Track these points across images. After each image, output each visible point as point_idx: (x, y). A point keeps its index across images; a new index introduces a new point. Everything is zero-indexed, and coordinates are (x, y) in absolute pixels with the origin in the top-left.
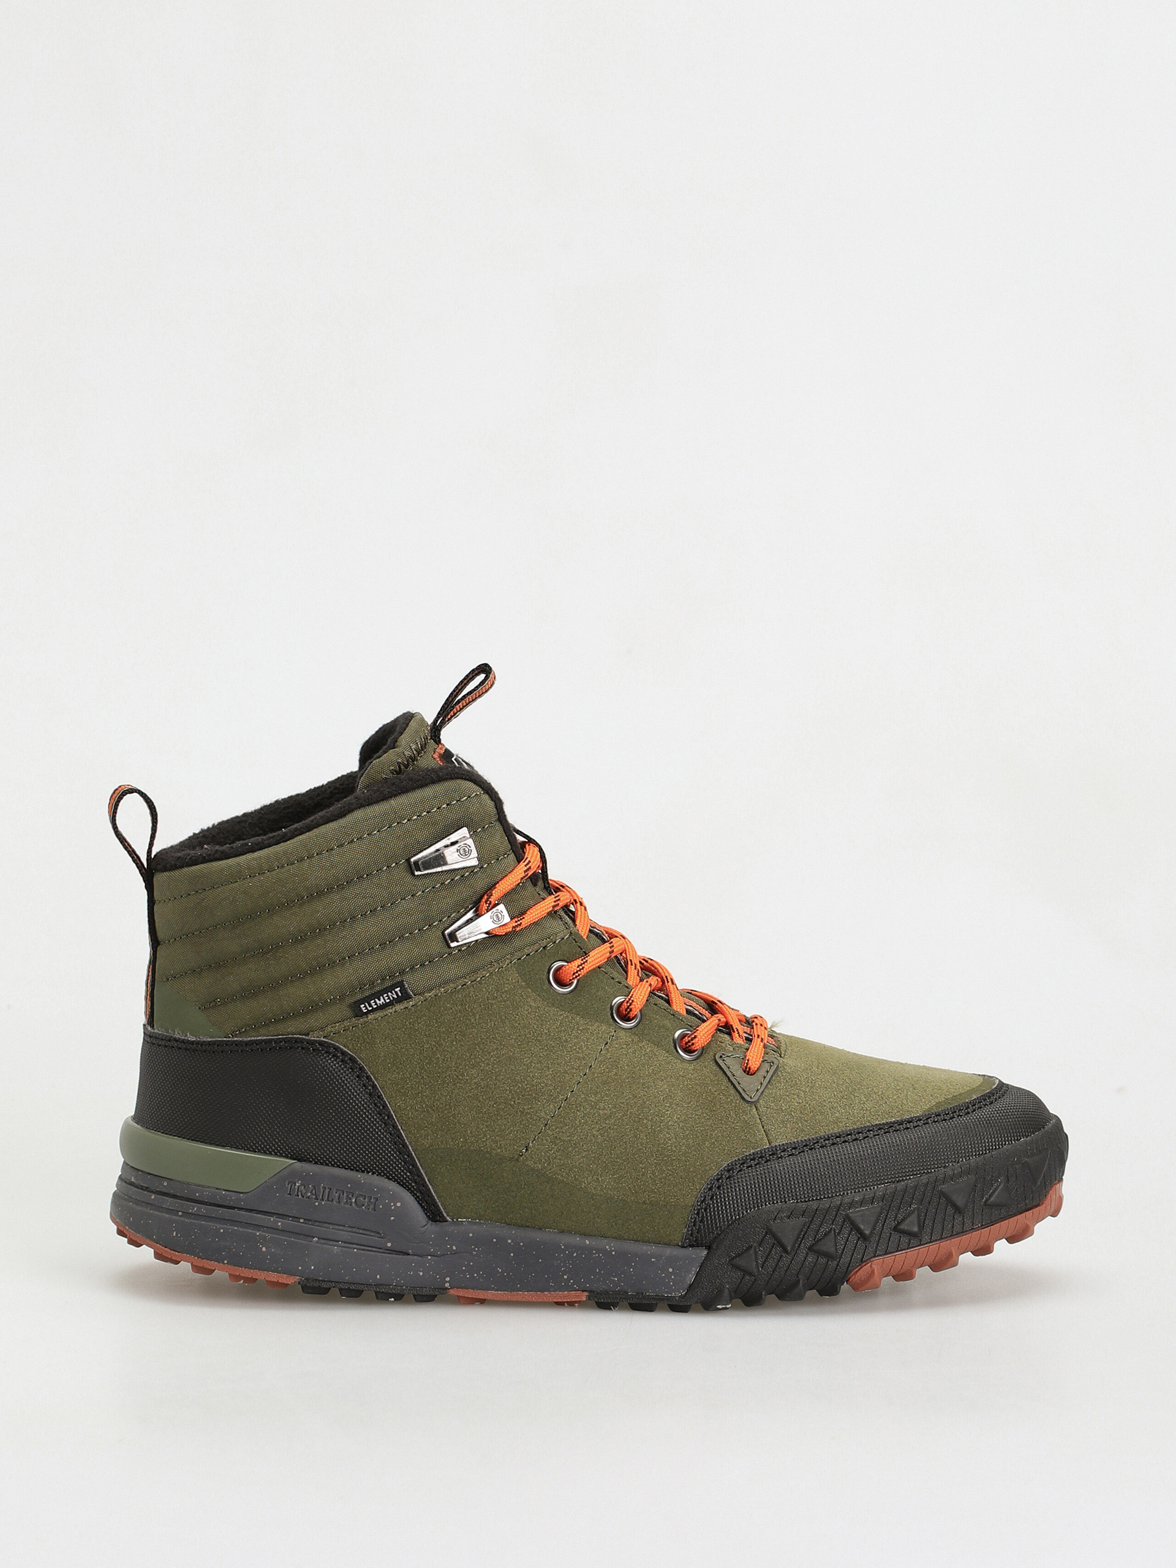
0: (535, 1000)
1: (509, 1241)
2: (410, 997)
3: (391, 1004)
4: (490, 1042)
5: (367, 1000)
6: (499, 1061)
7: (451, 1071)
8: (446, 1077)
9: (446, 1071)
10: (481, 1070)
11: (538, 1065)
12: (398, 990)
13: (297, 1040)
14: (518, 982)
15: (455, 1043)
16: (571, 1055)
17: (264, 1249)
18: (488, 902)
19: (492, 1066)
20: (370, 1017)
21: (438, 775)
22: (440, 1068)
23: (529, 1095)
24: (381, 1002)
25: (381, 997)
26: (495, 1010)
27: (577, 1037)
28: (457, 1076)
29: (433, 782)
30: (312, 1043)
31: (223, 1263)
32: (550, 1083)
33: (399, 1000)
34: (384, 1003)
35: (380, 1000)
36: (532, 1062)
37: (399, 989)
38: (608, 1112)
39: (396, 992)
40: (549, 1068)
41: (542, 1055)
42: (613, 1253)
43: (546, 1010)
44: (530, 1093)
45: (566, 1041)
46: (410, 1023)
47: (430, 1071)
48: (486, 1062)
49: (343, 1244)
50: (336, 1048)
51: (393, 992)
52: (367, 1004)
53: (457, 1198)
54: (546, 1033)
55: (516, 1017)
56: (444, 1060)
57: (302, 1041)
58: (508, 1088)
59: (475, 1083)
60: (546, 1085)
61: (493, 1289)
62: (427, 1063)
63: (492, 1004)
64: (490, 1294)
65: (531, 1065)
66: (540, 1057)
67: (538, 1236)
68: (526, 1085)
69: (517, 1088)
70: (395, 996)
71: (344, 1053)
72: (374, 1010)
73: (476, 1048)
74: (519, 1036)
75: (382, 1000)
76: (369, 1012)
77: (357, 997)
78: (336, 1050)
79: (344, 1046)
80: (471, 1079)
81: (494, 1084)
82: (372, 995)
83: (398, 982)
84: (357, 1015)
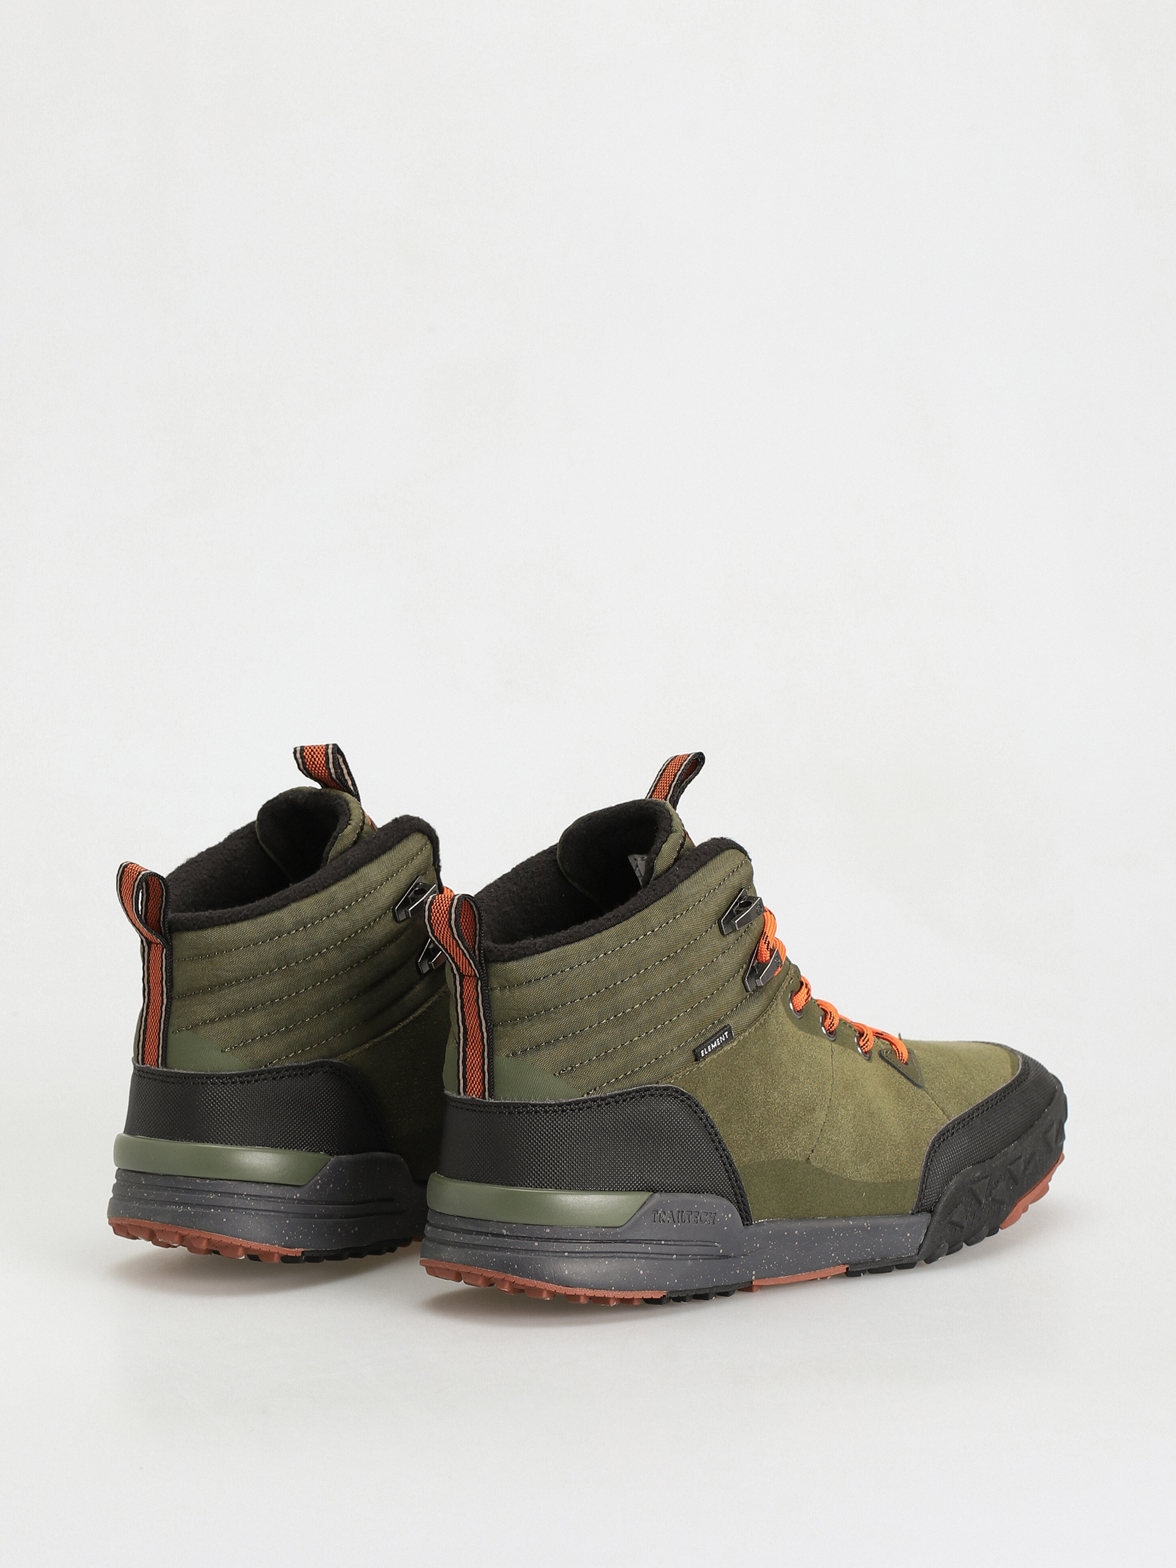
1: (796, 1232)
2: (734, 1037)
3: (721, 1046)
4: (781, 1067)
5: (704, 1045)
6: (788, 1081)
7: (761, 1096)
8: (758, 1102)
9: (758, 1097)
10: (779, 1092)
12: (726, 1033)
13: (648, 1089)
15: (762, 1072)
16: (822, 1069)
17: (641, 1272)
19: (785, 1087)
20: (708, 1059)
22: (753, 1095)
25: (715, 1042)
26: (778, 1039)
27: (819, 1053)
28: (766, 1100)
31: (611, 1290)
32: (818, 1094)
33: (727, 1042)
34: (717, 1046)
35: (713, 1045)
37: (727, 1032)
39: (725, 1036)
41: (808, 1072)
42: (869, 1228)
43: (799, 1034)
44: (809, 1105)
46: (731, 1060)
48: (781, 1084)
49: (693, 1257)
51: (723, 1036)
52: (705, 1050)
53: (763, 1203)
55: (788, 1043)
56: (756, 1087)
58: (796, 1103)
59: (777, 1103)
61: (782, 1275)
62: (745, 1092)
64: (782, 1279)
65: (805, 1082)
67: (816, 1225)
68: (806, 1099)
69: (802, 1102)
70: (724, 1039)
71: (682, 1093)
73: (774, 1074)
76: (706, 1055)
77: (693, 1045)
78: (677, 1092)
79: (683, 1088)
80: (775, 1100)
81: (789, 1102)
82: (708, 1040)
83: (725, 1027)
84: (696, 1060)
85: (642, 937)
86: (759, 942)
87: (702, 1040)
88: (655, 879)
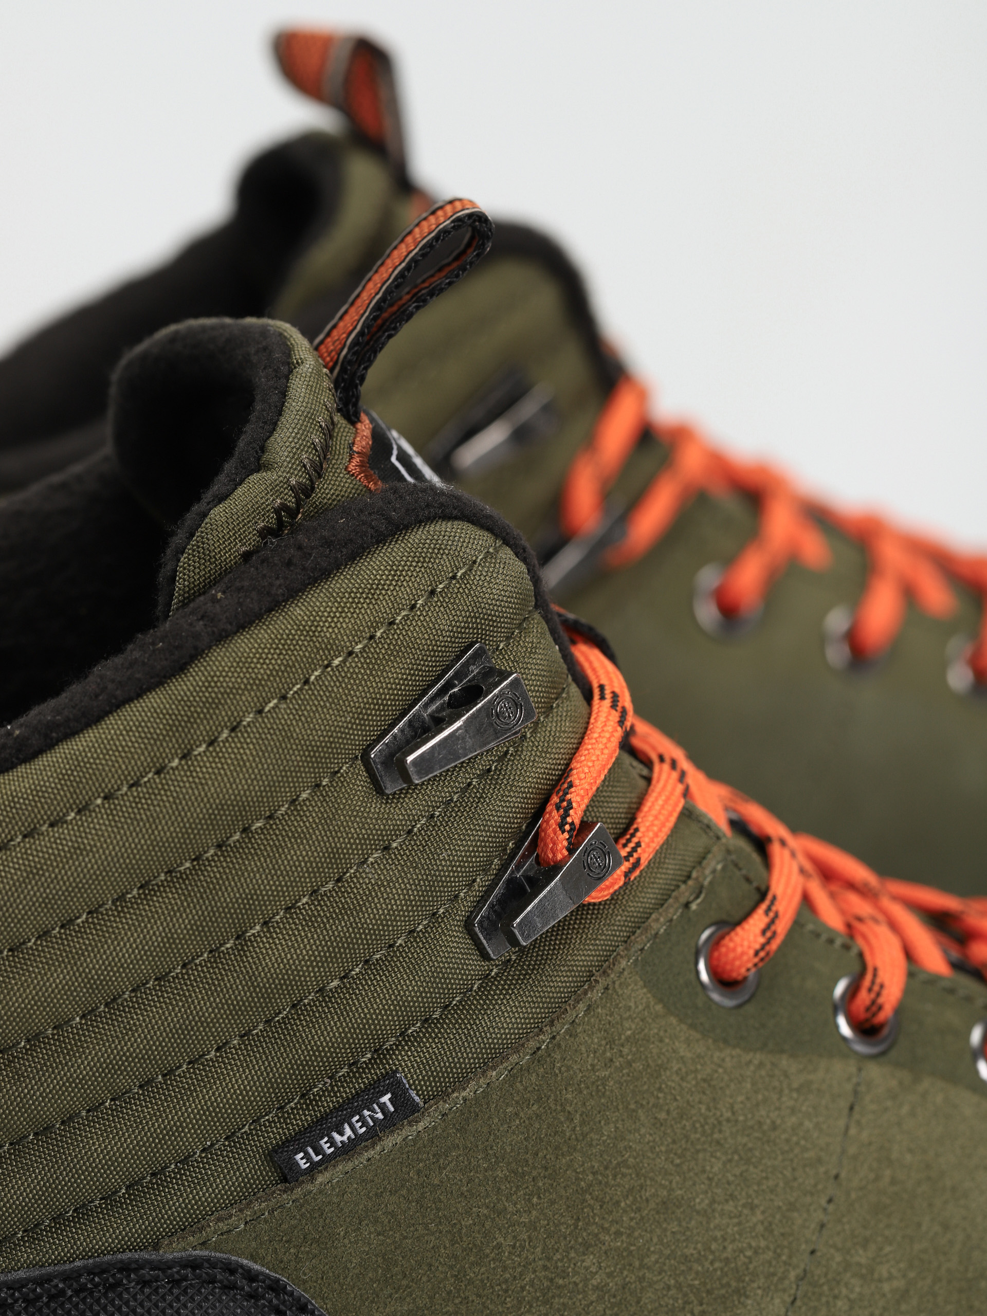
0: (688, 1042)
2: (415, 1108)
3: (373, 1134)
4: (615, 1177)
5: (307, 1138)
6: (642, 1218)
7: (535, 1271)
8: (523, 1288)
9: (521, 1274)
10: (606, 1253)
11: (730, 1207)
12: (386, 1099)
13: (126, 1268)
14: (648, 1007)
15: (535, 1200)
16: (792, 1160)
18: (567, 827)
19: (629, 1236)
20: (320, 1179)
21: (389, 520)
22: (505, 1268)
23: (723, 1286)
24: (345, 1138)
25: (346, 1126)
26: (612, 1091)
27: (793, 1111)
28: (551, 1280)
29: (381, 539)
30: (163, 1267)
32: (763, 1243)
33: (390, 1123)
34: (353, 1137)
35: (341, 1134)
36: (713, 1201)
37: (389, 1096)
38: (900, 1284)
39: (383, 1107)
40: (753, 1208)
41: (731, 1178)
43: (715, 1059)
44: (724, 1281)
45: (774, 1127)
46: (419, 1172)
47: (482, 1281)
48: (613, 1229)
50: (231, 1268)
51: (375, 1106)
52: (310, 1150)
54: (728, 1120)
55: (658, 1098)
56: (514, 1247)
57: (139, 1265)
58: (672, 1282)
59: (596, 1288)
60: (756, 1252)
62: (472, 1264)
63: (605, 1080)
65: (713, 1211)
66: (729, 1183)
68: (712, 1263)
69: (693, 1275)
70: (380, 1116)
71: (251, 1276)
72: (327, 1160)
73: (584, 1200)
74: (674, 1142)
75: (348, 1132)
76: (314, 1168)
77: (275, 1135)
78: (232, 1272)
79: (253, 1258)
80: (586, 1280)
81: (641, 1279)
82: (324, 1118)
83: (385, 1076)
84: (285, 1180)
85: (201, 749)
86: (540, 812)
87: (304, 1119)
88: (184, 604)
